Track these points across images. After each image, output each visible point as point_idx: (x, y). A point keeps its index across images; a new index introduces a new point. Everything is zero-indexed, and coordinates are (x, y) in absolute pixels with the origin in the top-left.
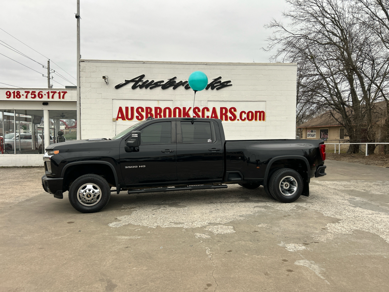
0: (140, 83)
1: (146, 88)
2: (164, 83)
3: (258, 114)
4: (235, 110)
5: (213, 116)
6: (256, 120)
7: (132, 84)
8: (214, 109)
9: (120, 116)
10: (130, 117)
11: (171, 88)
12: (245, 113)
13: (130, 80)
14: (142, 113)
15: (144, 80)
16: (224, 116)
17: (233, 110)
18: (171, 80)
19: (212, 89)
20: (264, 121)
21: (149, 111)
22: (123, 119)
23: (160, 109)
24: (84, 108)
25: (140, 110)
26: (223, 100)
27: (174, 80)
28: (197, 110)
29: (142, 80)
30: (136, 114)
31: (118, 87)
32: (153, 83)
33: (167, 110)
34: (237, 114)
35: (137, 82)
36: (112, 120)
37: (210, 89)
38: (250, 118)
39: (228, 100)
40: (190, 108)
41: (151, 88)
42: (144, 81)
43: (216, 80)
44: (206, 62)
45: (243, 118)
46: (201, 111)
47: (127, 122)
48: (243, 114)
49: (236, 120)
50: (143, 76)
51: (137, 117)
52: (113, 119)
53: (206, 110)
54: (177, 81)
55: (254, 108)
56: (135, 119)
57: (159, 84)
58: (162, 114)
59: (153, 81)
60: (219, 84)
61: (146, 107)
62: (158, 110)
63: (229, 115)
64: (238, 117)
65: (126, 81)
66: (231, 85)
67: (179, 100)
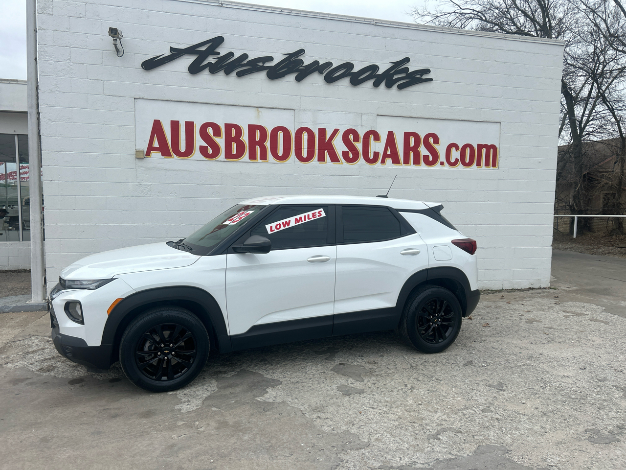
0: (211, 59)
1: (228, 73)
2: (273, 64)
3: (484, 150)
4: (437, 141)
5: (389, 152)
6: (479, 164)
7: (188, 60)
8: (391, 135)
9: (156, 144)
10: (183, 148)
11: (291, 78)
12: (457, 148)
13: (183, 47)
14: (217, 140)
15: (223, 51)
16: (412, 154)
17: (431, 140)
18: (291, 55)
19: (389, 86)
20: (494, 168)
21: (233, 135)
22: (166, 153)
23: (263, 130)
24: (50, 120)
25: (210, 131)
26: (411, 115)
27: (299, 58)
28: (351, 137)
29: (217, 50)
30: (199, 142)
31: (150, 65)
32: (245, 62)
33: (281, 135)
34: (441, 149)
35: (203, 56)
36: (134, 157)
37: (383, 85)
38: (467, 161)
39: (423, 116)
40: (336, 131)
41: (240, 75)
42: (222, 54)
43: (397, 64)
44: (376, 20)
45: (453, 160)
46: (361, 140)
47: (175, 161)
48: (453, 149)
49: (439, 163)
50: (219, 41)
51: (203, 150)
52: (137, 152)
53: (372, 137)
54: (307, 60)
55: (476, 137)
56: (197, 153)
57: (261, 64)
58: (268, 144)
59: (245, 56)
60: (403, 75)
61: (226, 125)
62: (258, 132)
63: (423, 151)
64: (442, 157)
65: (171, 49)
66: (431, 80)
67: (310, 110)
